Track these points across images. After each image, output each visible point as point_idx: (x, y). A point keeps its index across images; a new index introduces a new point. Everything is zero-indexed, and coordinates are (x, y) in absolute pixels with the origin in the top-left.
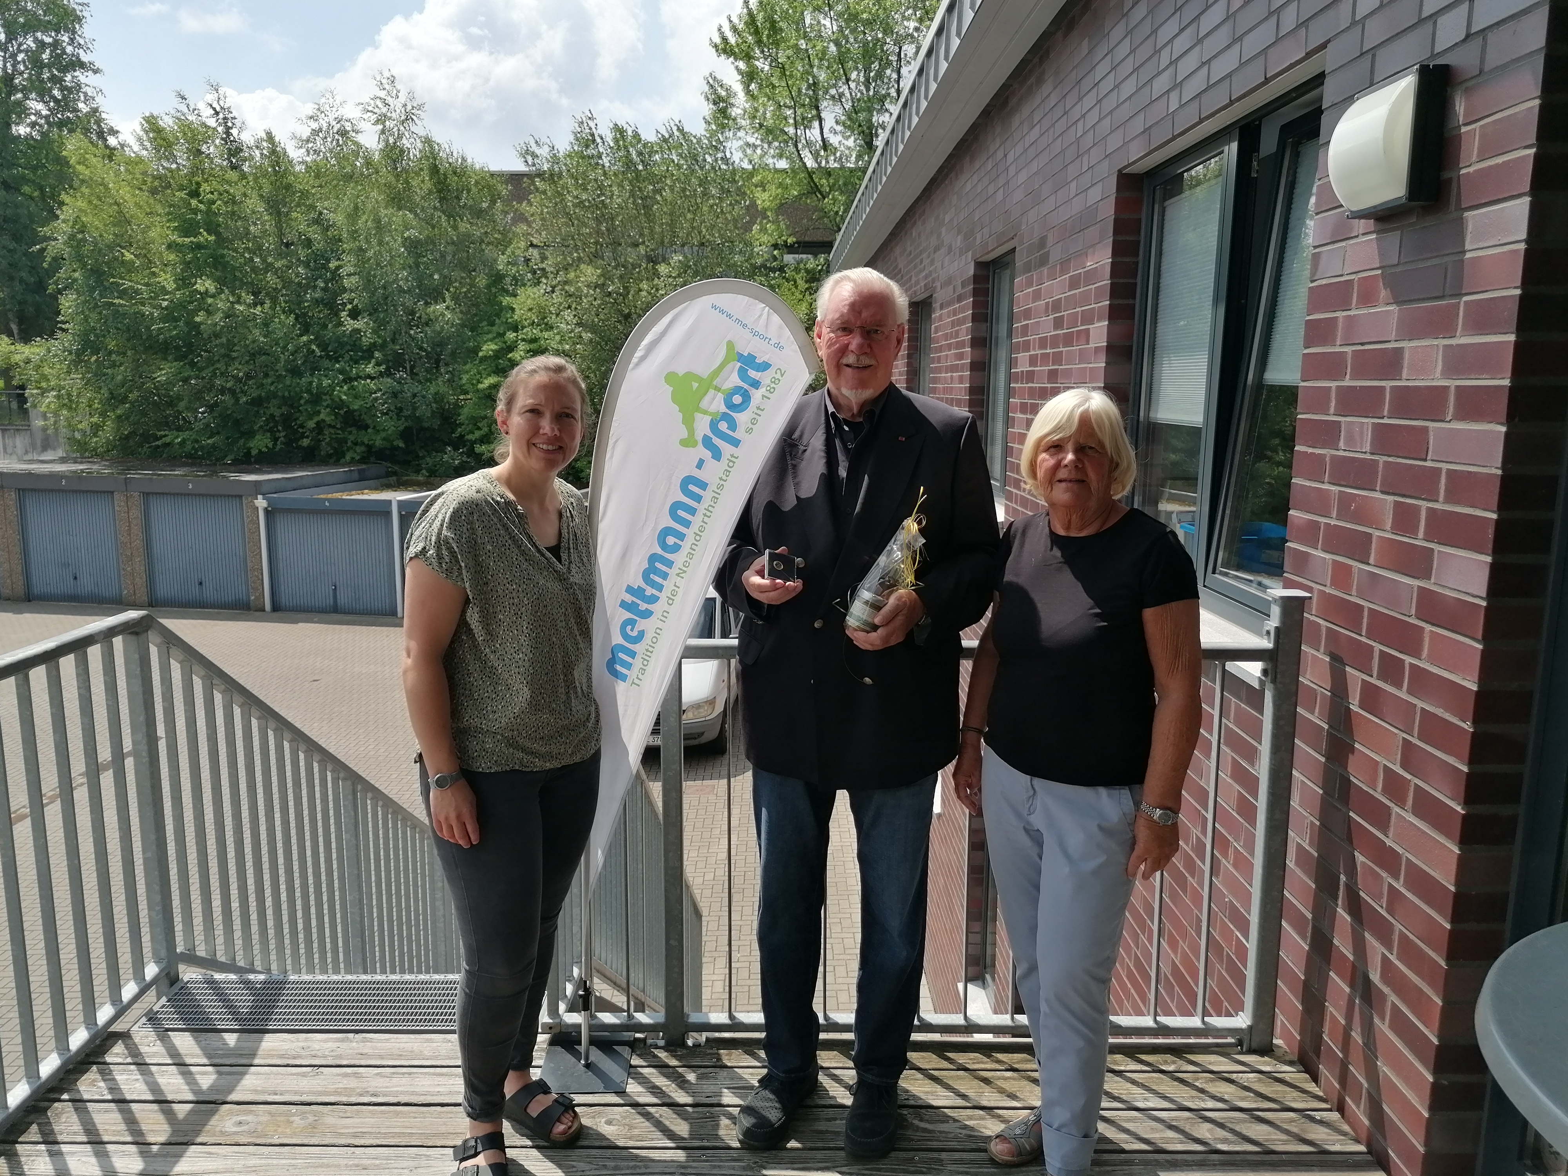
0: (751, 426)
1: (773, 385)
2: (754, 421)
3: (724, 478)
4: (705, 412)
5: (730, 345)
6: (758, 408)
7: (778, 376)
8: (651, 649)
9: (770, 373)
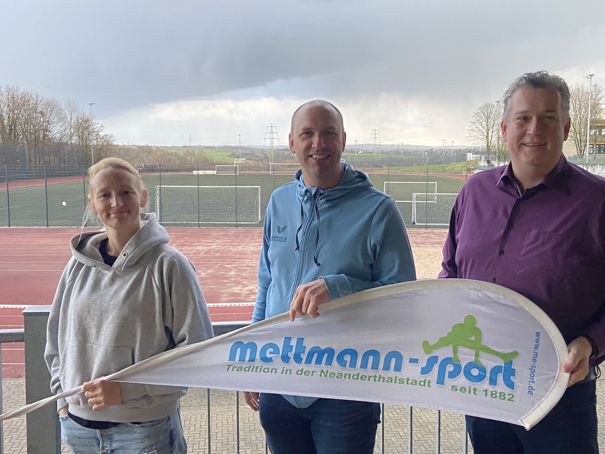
0: (458, 389)
1: (498, 395)
2: (463, 389)
3: (410, 382)
4: (455, 351)
5: (515, 354)
6: (475, 390)
7: (507, 397)
8: (258, 370)
9: (507, 390)
